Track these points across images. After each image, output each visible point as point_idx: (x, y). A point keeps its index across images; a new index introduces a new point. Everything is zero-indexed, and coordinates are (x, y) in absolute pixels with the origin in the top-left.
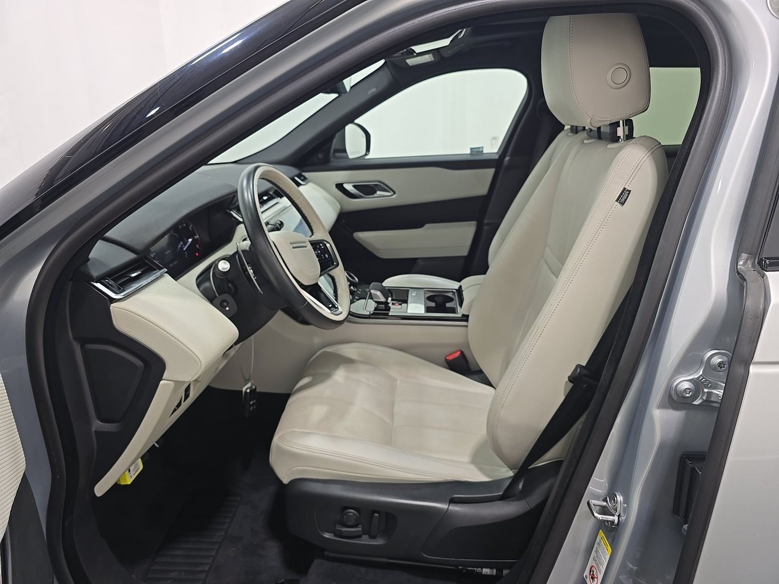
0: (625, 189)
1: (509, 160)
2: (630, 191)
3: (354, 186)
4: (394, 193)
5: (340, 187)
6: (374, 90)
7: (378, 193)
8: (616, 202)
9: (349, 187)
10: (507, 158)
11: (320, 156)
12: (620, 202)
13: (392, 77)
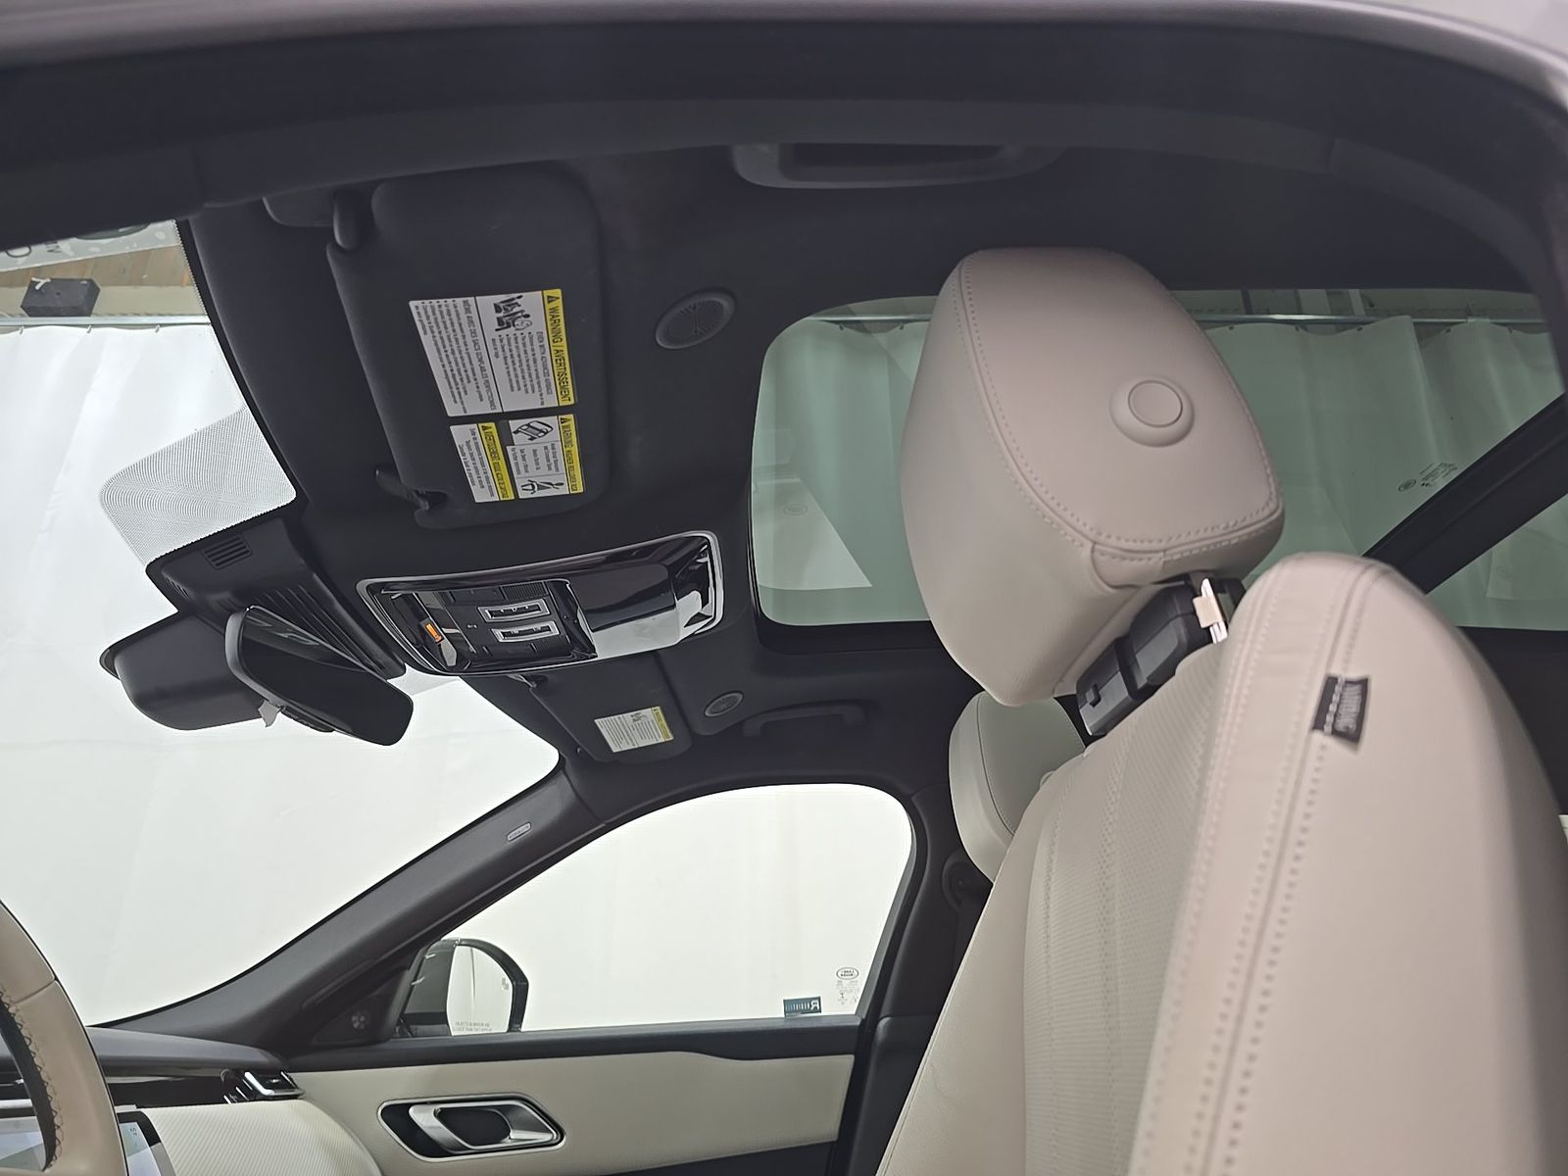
0: (1331, 683)
1: (890, 1027)
2: (1364, 683)
3: (442, 1116)
4: (561, 1133)
5: (397, 1116)
6: (525, 828)
7: (513, 1134)
8: (1318, 736)
9: (425, 1119)
10: (883, 1023)
11: (357, 1021)
12: (1335, 733)
13: (573, 795)
